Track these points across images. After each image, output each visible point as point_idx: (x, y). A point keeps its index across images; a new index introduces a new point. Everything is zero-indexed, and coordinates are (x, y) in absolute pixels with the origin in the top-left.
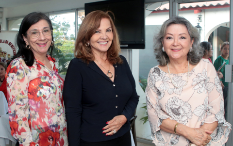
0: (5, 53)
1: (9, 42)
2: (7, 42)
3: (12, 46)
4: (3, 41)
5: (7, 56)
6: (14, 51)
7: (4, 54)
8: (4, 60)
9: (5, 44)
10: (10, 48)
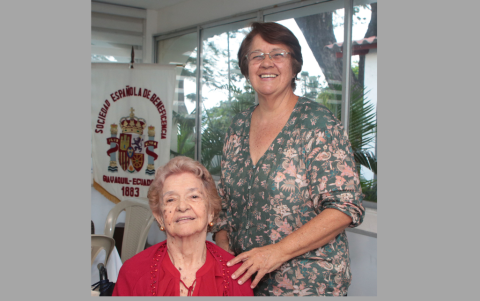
0: (142, 123)
1: (151, 94)
2: (146, 94)
3: (160, 103)
4: (137, 92)
5: (146, 131)
6: (162, 117)
7: (138, 125)
8: (139, 140)
9: (141, 98)
10: (155, 108)
